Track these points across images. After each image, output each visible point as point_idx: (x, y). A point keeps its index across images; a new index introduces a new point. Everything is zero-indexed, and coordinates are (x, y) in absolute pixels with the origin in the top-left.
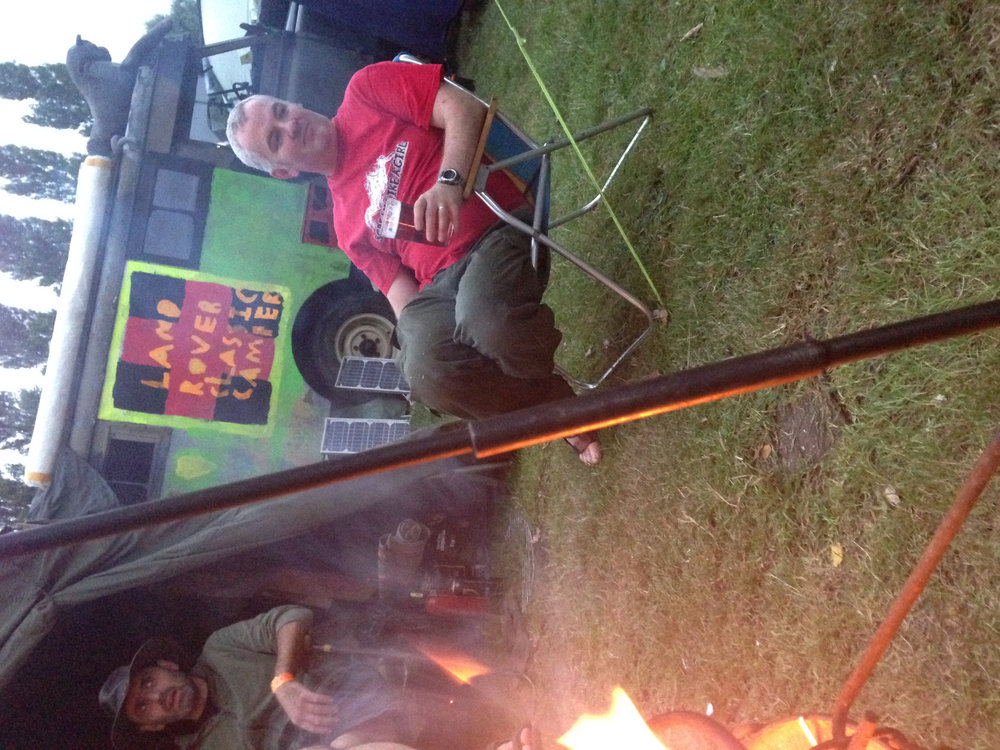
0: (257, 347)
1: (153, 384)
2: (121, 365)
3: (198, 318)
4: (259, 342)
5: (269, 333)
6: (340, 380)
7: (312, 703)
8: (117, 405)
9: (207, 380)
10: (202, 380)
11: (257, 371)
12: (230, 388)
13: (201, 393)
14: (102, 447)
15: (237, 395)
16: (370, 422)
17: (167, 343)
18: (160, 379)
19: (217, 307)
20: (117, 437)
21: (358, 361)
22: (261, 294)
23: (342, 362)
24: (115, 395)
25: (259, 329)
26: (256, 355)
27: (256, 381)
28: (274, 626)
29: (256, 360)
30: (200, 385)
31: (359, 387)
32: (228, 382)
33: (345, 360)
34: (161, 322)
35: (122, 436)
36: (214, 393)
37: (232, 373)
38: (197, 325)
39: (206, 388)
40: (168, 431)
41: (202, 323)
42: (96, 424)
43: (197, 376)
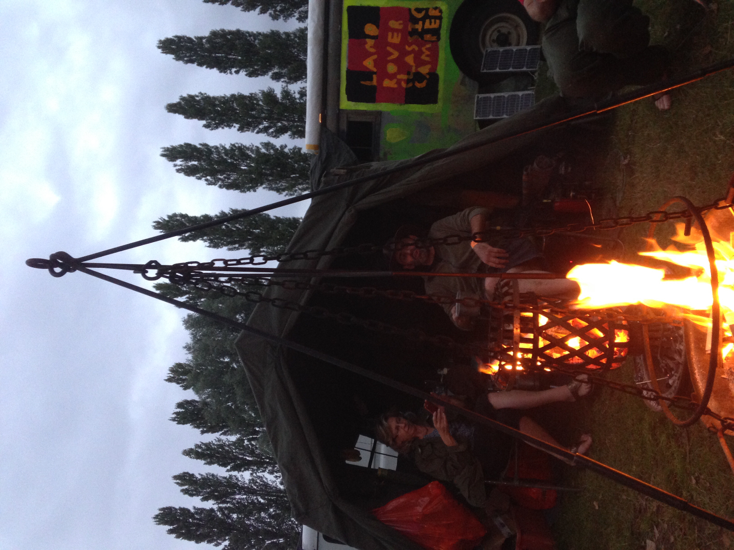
0: (427, 49)
1: (368, 83)
2: (349, 72)
3: (390, 34)
4: (428, 46)
5: (434, 38)
6: (484, 66)
7: (494, 252)
8: (349, 99)
9: (399, 77)
10: (395, 77)
11: (429, 66)
12: (413, 81)
13: (396, 86)
14: (344, 126)
15: (418, 85)
16: (506, 95)
17: (372, 54)
18: (371, 79)
19: (400, 24)
20: (351, 120)
21: (496, 51)
22: (427, 10)
23: (484, 53)
24: (347, 93)
25: (428, 37)
26: (427, 56)
27: (428, 74)
28: (468, 218)
29: (427, 59)
30: (395, 81)
31: (498, 70)
32: (411, 77)
33: (487, 51)
34: (367, 40)
35: (354, 118)
36: (404, 85)
37: (414, 70)
38: (390, 40)
39: (399, 82)
40: (379, 114)
41: (392, 37)
42: (339, 113)
43: (392, 74)
